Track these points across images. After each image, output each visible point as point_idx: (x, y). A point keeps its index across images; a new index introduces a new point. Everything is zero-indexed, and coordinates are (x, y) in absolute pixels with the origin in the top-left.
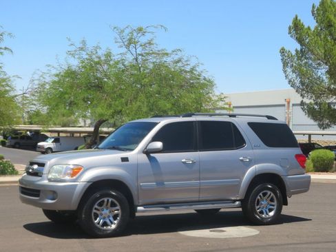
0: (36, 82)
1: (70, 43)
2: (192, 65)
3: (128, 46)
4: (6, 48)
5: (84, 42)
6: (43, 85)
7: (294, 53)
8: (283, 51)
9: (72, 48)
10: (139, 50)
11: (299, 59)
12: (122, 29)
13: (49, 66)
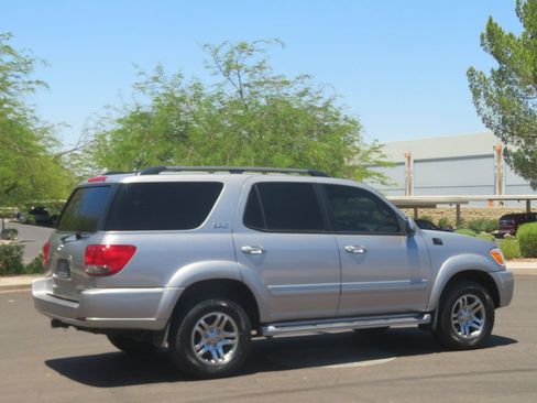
0: (92, 132)
1: (138, 71)
2: (326, 98)
3: (227, 73)
4: (38, 82)
5: (160, 69)
6: (102, 137)
7: (488, 75)
8: (471, 73)
9: (142, 79)
10: (245, 78)
11: (498, 83)
12: (217, 46)
13: (108, 107)
